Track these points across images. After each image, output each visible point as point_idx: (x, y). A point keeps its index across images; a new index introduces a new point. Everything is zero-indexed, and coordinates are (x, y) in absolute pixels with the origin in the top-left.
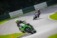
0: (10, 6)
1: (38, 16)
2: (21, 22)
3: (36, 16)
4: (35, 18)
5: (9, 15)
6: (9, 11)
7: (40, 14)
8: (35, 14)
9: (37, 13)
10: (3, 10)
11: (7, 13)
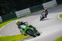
0: (16, 5)
1: (45, 16)
2: (22, 24)
3: (43, 16)
4: (42, 19)
5: (15, 14)
6: (16, 10)
7: (47, 14)
8: (42, 14)
9: (44, 13)
10: (9, 9)
11: (13, 12)
